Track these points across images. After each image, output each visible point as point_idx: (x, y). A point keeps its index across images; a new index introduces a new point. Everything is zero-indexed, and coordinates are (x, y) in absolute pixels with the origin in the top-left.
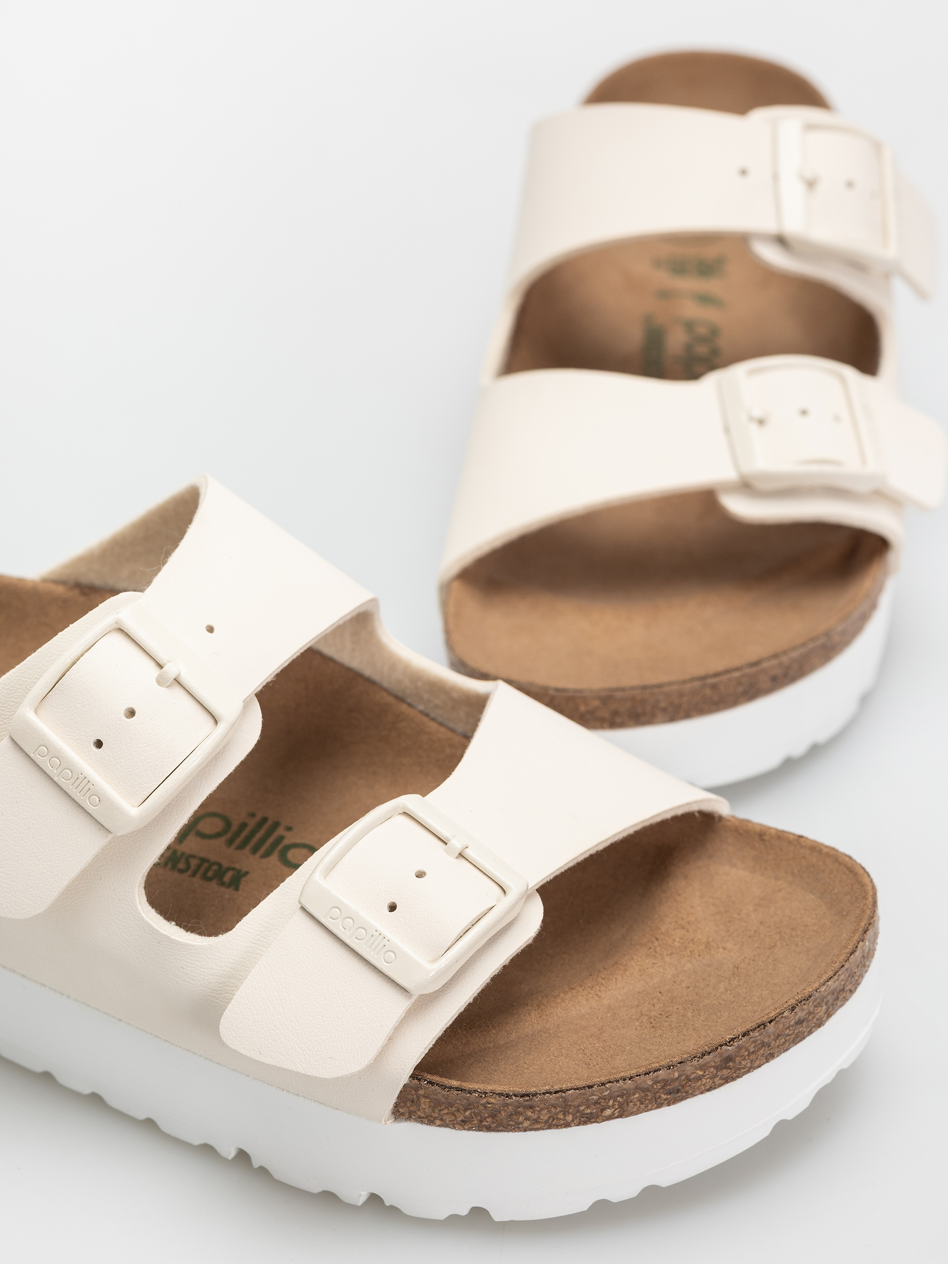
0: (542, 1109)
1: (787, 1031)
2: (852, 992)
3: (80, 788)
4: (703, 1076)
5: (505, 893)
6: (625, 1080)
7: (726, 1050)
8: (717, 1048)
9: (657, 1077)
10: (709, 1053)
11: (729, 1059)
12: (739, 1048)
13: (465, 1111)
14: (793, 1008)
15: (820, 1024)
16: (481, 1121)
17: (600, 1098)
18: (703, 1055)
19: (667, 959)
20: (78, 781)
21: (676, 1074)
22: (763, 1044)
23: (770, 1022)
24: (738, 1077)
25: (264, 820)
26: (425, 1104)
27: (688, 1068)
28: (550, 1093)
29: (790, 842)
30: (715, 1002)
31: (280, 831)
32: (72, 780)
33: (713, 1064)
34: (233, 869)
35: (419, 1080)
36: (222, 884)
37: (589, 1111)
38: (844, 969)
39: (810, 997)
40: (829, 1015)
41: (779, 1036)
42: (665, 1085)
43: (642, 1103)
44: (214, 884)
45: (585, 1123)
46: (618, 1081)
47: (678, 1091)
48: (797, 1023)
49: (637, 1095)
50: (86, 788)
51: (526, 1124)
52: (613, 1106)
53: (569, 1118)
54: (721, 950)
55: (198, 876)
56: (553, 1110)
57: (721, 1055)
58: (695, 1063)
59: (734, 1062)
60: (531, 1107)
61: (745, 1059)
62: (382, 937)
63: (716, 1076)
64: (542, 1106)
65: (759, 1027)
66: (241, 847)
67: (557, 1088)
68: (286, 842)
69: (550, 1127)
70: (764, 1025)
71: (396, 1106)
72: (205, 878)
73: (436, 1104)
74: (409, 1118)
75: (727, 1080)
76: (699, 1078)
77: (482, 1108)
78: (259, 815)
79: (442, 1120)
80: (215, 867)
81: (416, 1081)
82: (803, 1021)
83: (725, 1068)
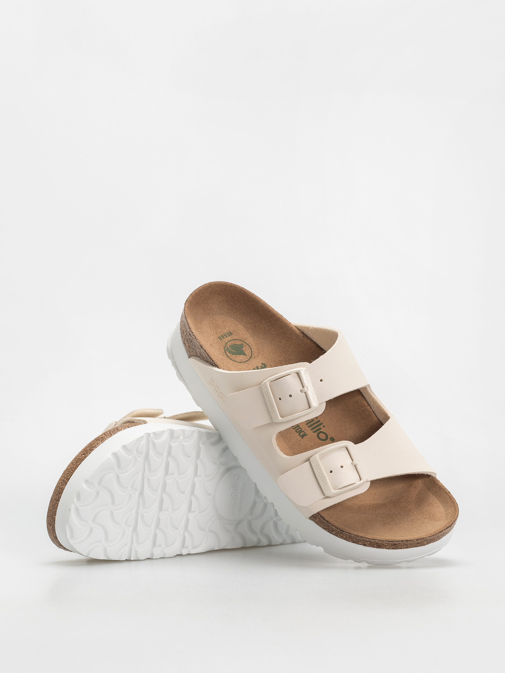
0: (344, 535)
1: (414, 544)
2: (437, 540)
3: (271, 406)
4: (387, 546)
5: (360, 480)
6: (367, 538)
7: (395, 543)
8: (393, 541)
9: (375, 541)
10: (391, 542)
11: (395, 544)
12: (399, 543)
13: (326, 526)
14: (417, 540)
15: (424, 545)
16: (329, 530)
17: (359, 539)
18: (389, 541)
19: (398, 509)
20: (271, 405)
21: (380, 543)
22: (406, 545)
23: (410, 541)
24: (397, 549)
25: (319, 421)
26: (318, 520)
27: (384, 542)
28: (348, 533)
29: (446, 492)
30: (402, 526)
31: (321, 426)
32: (270, 404)
33: (391, 544)
34: (304, 432)
35: (319, 514)
36: (299, 435)
37: (356, 541)
38: (436, 535)
39: (423, 539)
40: (427, 544)
41: (411, 544)
42: (377, 544)
43: (369, 545)
44: (297, 434)
45: (354, 543)
46: (365, 538)
47: (380, 546)
48: (417, 543)
49: (369, 543)
50: (272, 408)
51: (339, 536)
52: (362, 542)
53: (350, 540)
54: (412, 513)
55: (295, 430)
56: (347, 537)
57: (394, 543)
58: (386, 542)
59: (397, 546)
60: (342, 534)
61: (400, 546)
62: (325, 478)
63: (391, 547)
64: (345, 535)
65: (406, 541)
66: (309, 427)
67: (350, 533)
68: (321, 430)
69: (345, 540)
70: (408, 541)
71: (311, 516)
72: (296, 431)
73: (320, 521)
74: (313, 521)
75: (393, 549)
76: (386, 546)
77: (330, 528)
78: (318, 419)
79: (320, 525)
80: (300, 429)
81: (318, 514)
82: (419, 543)
83: (394, 546)
